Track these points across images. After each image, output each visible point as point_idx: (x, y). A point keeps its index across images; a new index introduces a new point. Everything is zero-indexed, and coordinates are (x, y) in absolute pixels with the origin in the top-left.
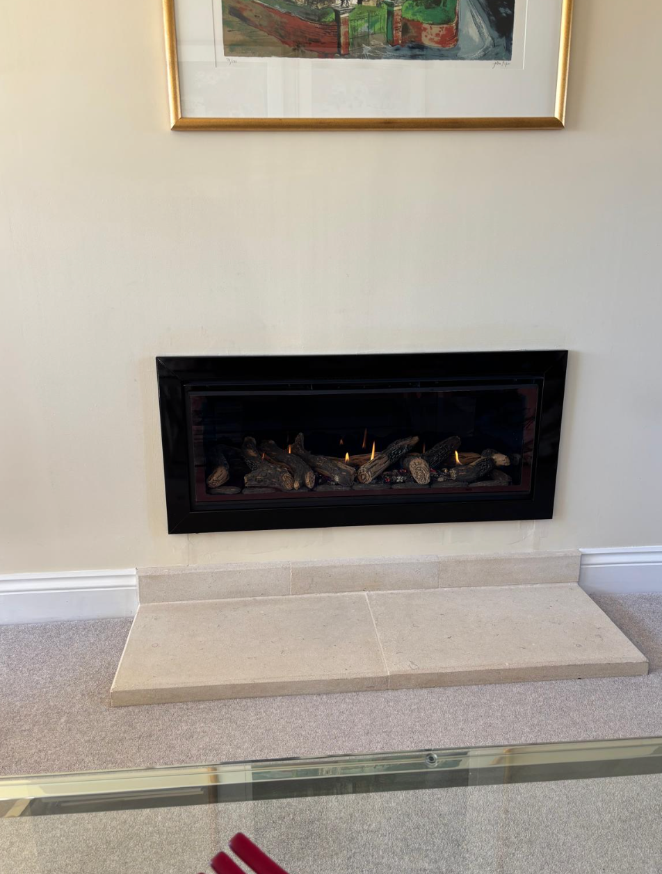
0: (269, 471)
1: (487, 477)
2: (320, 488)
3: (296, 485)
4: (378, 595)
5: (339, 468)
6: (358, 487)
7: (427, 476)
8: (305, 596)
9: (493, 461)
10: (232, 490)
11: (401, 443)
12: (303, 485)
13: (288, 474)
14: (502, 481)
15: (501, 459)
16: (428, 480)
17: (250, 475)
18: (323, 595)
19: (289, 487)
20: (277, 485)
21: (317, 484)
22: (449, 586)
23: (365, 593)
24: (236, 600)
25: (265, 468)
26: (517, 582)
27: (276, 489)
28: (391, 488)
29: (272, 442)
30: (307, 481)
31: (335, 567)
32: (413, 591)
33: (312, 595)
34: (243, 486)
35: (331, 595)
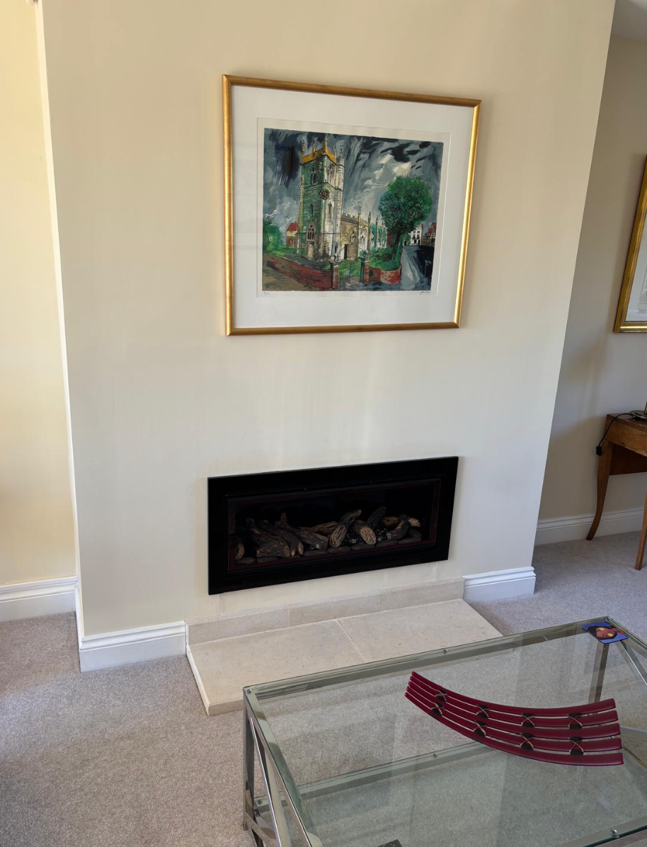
0: (275, 546)
1: (407, 536)
2: (307, 554)
3: (293, 554)
4: (345, 620)
5: (318, 539)
6: (331, 551)
7: (374, 539)
8: (298, 626)
9: (409, 524)
10: (250, 561)
11: (351, 516)
12: (297, 553)
13: (287, 547)
14: (417, 538)
15: (414, 522)
16: (375, 542)
17: (261, 550)
18: (309, 624)
19: (288, 555)
20: (280, 555)
21: (305, 550)
22: (387, 609)
23: (336, 620)
24: (253, 634)
25: (272, 543)
26: (427, 602)
27: (279, 558)
28: (352, 550)
29: (266, 521)
30: (300, 550)
31: (317, 605)
32: (365, 615)
33: (302, 625)
34: (256, 558)
35: (314, 623)
